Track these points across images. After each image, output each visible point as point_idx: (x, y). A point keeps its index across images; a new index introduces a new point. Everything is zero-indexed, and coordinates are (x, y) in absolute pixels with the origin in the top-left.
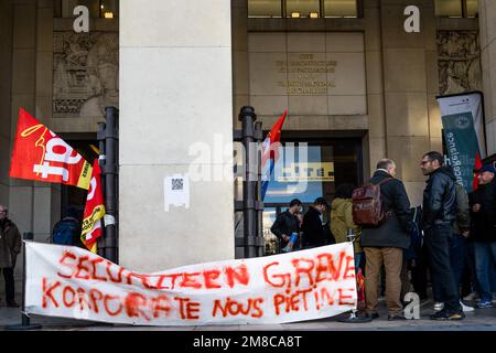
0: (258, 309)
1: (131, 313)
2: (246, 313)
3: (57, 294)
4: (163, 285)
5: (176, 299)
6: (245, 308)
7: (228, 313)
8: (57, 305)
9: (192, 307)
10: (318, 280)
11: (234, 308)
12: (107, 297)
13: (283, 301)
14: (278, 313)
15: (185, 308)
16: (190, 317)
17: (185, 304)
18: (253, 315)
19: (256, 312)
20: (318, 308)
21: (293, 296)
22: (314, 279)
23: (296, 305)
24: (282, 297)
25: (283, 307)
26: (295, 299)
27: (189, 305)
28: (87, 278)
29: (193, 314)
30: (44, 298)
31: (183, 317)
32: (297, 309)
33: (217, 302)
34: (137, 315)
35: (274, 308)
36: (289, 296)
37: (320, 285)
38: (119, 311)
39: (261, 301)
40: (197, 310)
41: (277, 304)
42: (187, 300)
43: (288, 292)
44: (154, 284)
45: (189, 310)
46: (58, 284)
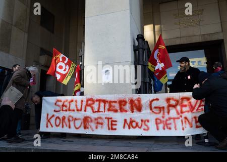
0: (147, 126)
1: (85, 127)
2: (140, 128)
3: (53, 121)
4: (100, 110)
5: (106, 118)
6: (140, 125)
7: (131, 127)
8: (52, 127)
9: (114, 123)
10: (182, 112)
11: (134, 124)
12: (76, 119)
13: (161, 123)
14: (158, 129)
15: (110, 123)
16: (112, 129)
17: (110, 120)
18: (144, 129)
19: (146, 127)
20: (183, 129)
21: (167, 120)
22: (180, 112)
23: (169, 126)
24: (160, 120)
25: (161, 126)
26: (168, 122)
27: (112, 121)
28: (66, 111)
29: (114, 127)
30: (47, 123)
31: (109, 129)
32: (170, 129)
33: (125, 120)
34: (88, 128)
35: (156, 126)
36: (164, 119)
37: (184, 115)
38: (80, 127)
39: (148, 121)
40: (116, 125)
41: (157, 124)
42: (111, 118)
43: (163, 117)
44: (96, 110)
45: (112, 125)
46: (53, 116)
